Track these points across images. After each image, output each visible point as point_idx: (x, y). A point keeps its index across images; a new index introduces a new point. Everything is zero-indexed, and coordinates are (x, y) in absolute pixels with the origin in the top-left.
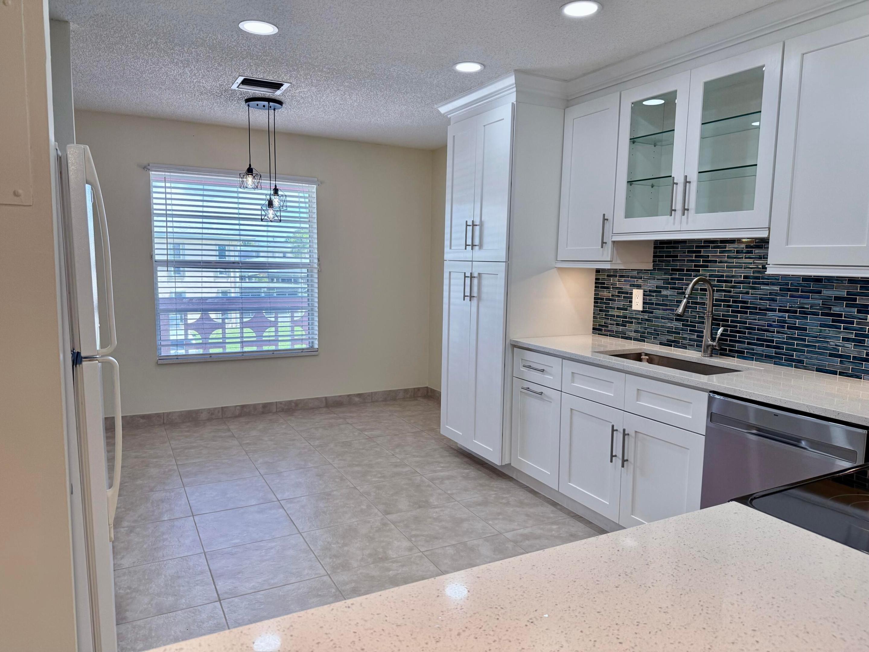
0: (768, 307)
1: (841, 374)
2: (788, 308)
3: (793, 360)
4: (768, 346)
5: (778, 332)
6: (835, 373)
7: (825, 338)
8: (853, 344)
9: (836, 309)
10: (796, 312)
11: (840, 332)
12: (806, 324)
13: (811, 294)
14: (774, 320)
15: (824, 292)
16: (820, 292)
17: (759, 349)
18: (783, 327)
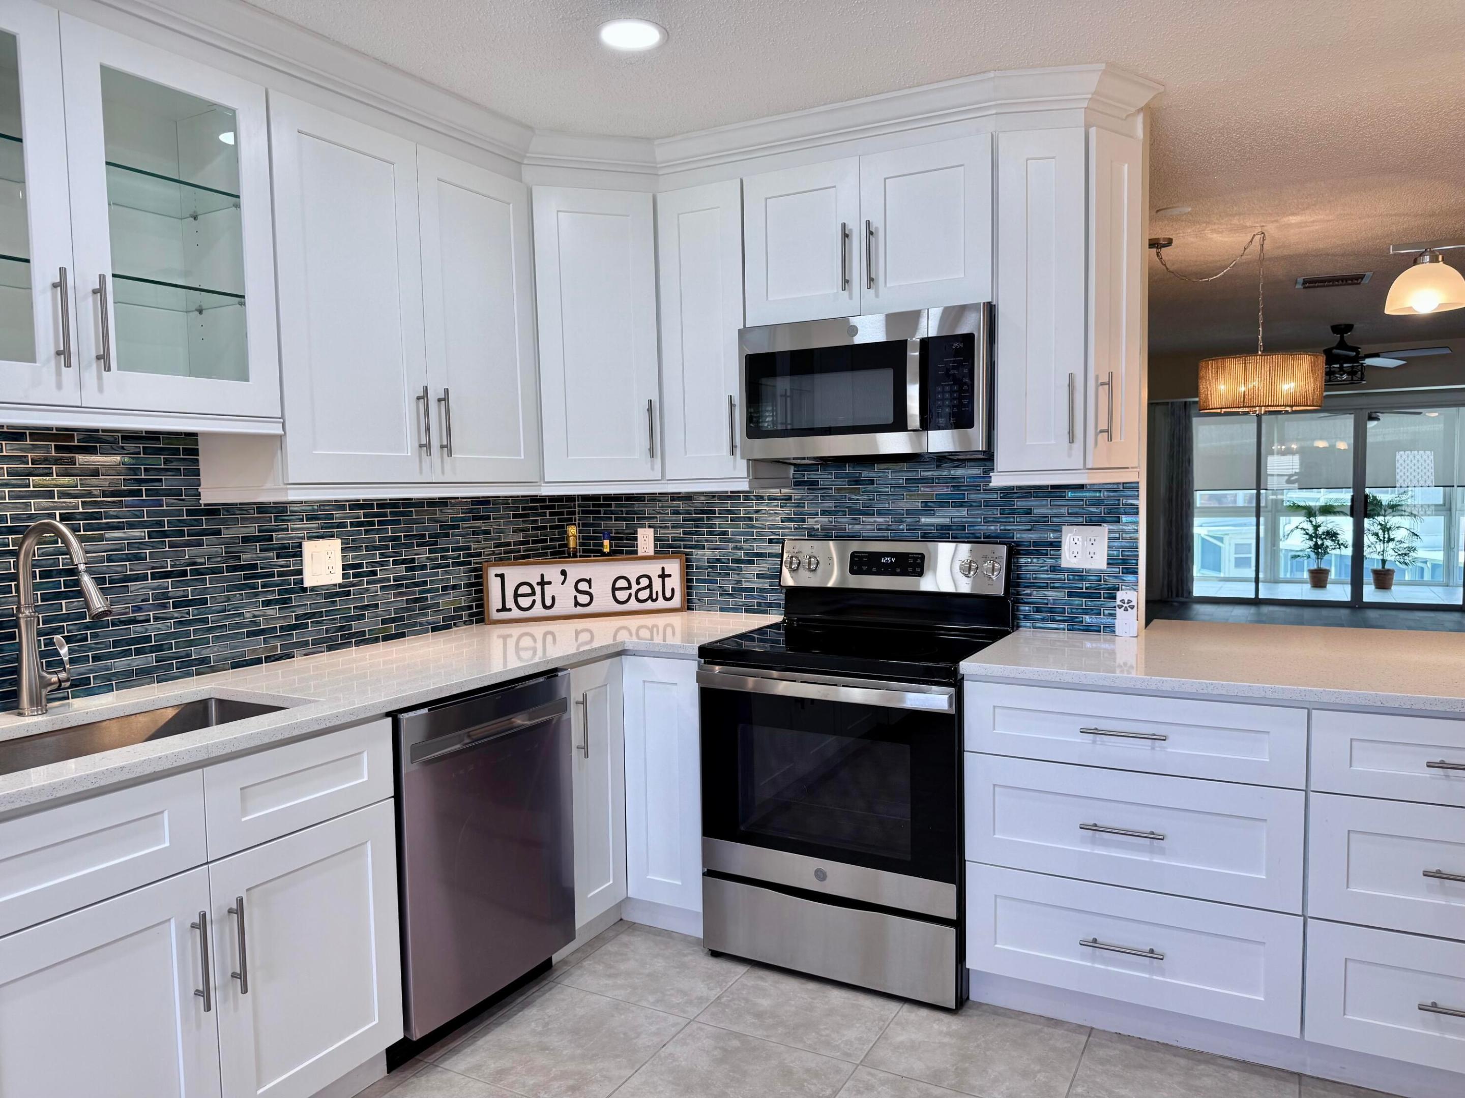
0: (129, 573)
1: (269, 659)
2: (169, 569)
3: (191, 664)
4: (138, 652)
5: (156, 619)
6: (258, 661)
7: (236, 608)
8: (277, 607)
9: (246, 558)
10: (184, 573)
11: (256, 595)
12: (205, 591)
13: (204, 538)
14: (144, 597)
15: (226, 532)
16: (219, 532)
17: (120, 664)
18: (164, 606)
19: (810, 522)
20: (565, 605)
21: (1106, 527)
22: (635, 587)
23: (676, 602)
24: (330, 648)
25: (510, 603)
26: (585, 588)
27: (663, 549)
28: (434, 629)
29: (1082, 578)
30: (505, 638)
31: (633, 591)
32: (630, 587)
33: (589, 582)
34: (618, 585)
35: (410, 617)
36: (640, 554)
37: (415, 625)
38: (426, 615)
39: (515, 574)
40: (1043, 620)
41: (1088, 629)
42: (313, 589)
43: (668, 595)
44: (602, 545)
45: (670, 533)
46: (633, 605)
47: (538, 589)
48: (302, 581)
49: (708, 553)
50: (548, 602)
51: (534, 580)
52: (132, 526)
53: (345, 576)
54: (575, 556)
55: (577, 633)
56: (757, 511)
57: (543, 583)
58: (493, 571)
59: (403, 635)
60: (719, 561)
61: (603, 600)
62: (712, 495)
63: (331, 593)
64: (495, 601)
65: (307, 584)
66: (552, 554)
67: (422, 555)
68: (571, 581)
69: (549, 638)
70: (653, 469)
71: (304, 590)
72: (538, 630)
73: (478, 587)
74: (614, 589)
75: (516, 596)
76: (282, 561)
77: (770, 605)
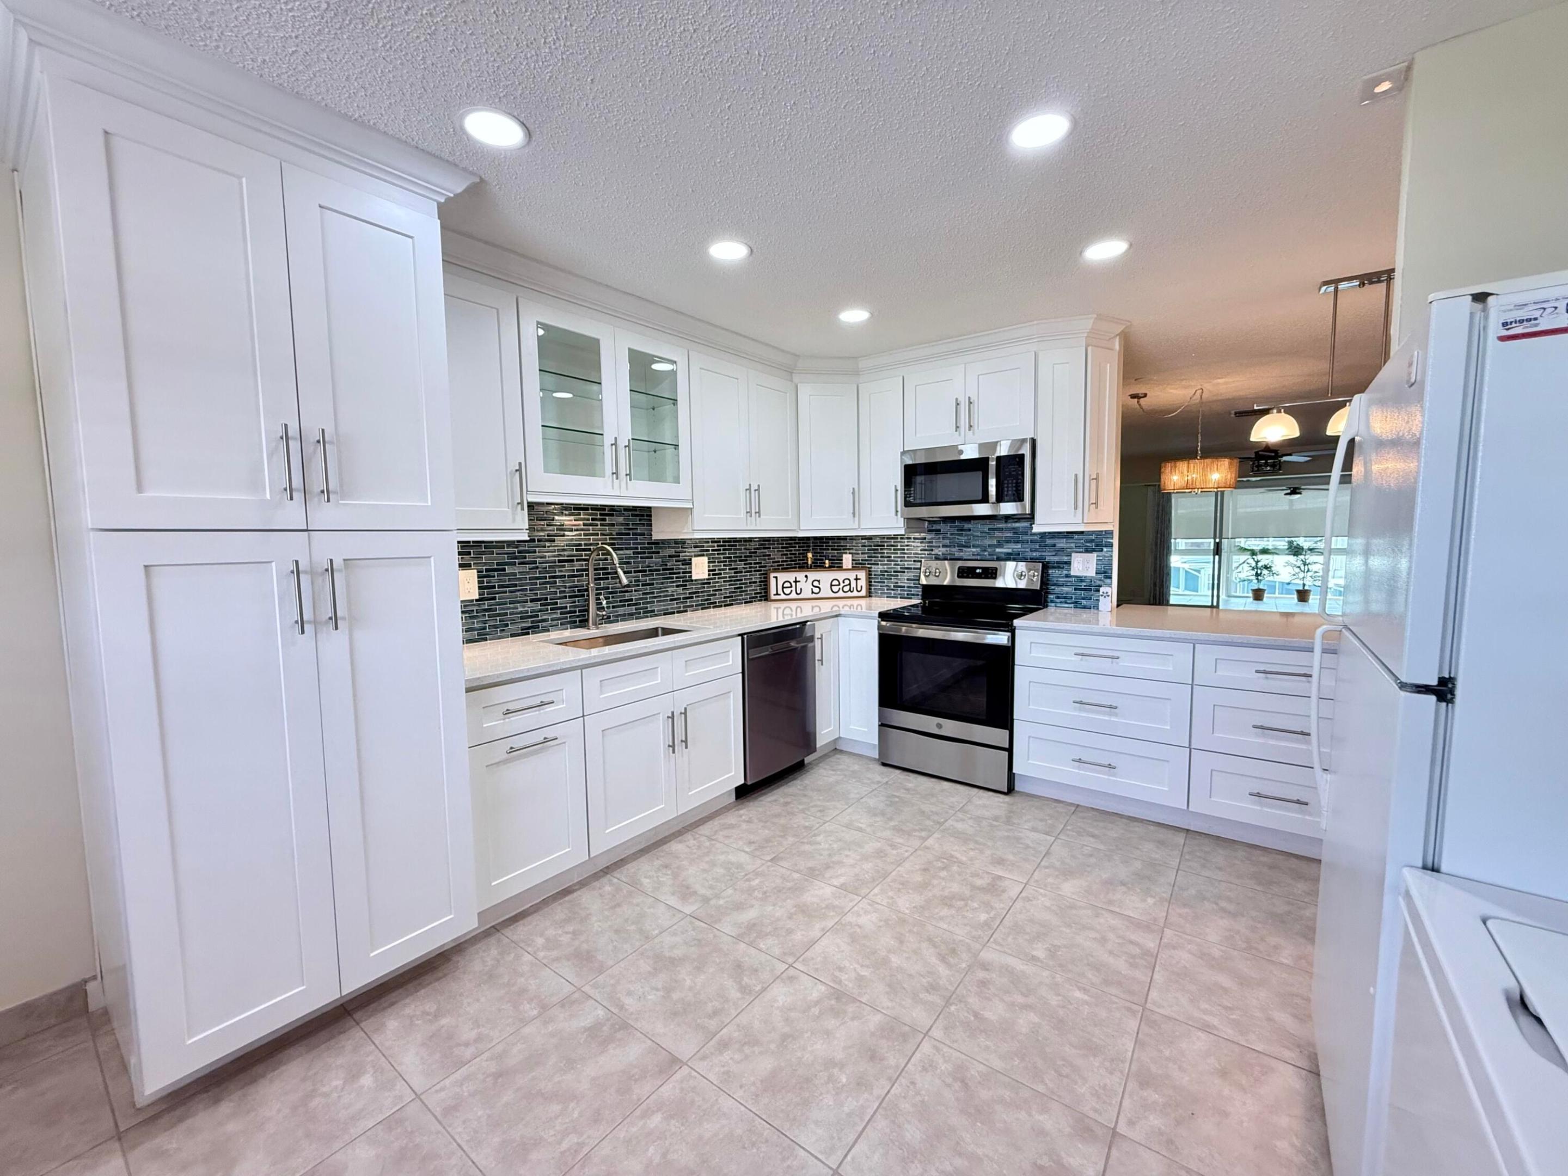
1: (678, 612)
4: (629, 605)
5: (635, 591)
6: (674, 613)
7: (665, 588)
8: (682, 588)
9: (669, 565)
10: (646, 571)
11: (673, 582)
12: (653, 579)
13: (654, 555)
15: (662, 552)
16: (659, 553)
17: (621, 611)
18: (638, 585)
19: (936, 551)
20: (807, 593)
21: (1095, 554)
22: (842, 585)
23: (863, 593)
24: (702, 609)
25: (780, 591)
26: (816, 585)
27: (857, 566)
28: (746, 603)
29: (1082, 581)
30: (777, 609)
31: (841, 587)
32: (839, 585)
33: (819, 581)
34: (833, 583)
35: (735, 596)
36: (844, 567)
37: (737, 600)
38: (742, 595)
39: (783, 577)
40: (1061, 602)
41: (1084, 607)
42: (696, 580)
43: (859, 589)
44: (825, 563)
45: (860, 557)
46: (841, 594)
47: (794, 584)
48: (691, 577)
49: (880, 567)
50: (799, 592)
51: (792, 580)
52: (627, 549)
53: (709, 575)
54: (811, 568)
55: (813, 607)
56: (907, 546)
57: (796, 582)
58: (772, 575)
59: (732, 605)
60: (886, 571)
61: (825, 591)
62: (882, 537)
63: (704, 583)
64: (773, 591)
65: (694, 578)
66: (799, 567)
67: (741, 566)
68: (810, 581)
69: (799, 609)
70: (854, 522)
71: (692, 581)
72: (793, 605)
73: (765, 583)
74: (832, 585)
75: (783, 588)
76: (684, 567)
77: (913, 595)
